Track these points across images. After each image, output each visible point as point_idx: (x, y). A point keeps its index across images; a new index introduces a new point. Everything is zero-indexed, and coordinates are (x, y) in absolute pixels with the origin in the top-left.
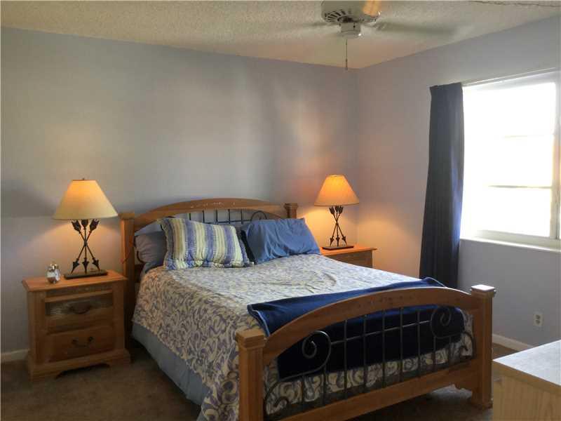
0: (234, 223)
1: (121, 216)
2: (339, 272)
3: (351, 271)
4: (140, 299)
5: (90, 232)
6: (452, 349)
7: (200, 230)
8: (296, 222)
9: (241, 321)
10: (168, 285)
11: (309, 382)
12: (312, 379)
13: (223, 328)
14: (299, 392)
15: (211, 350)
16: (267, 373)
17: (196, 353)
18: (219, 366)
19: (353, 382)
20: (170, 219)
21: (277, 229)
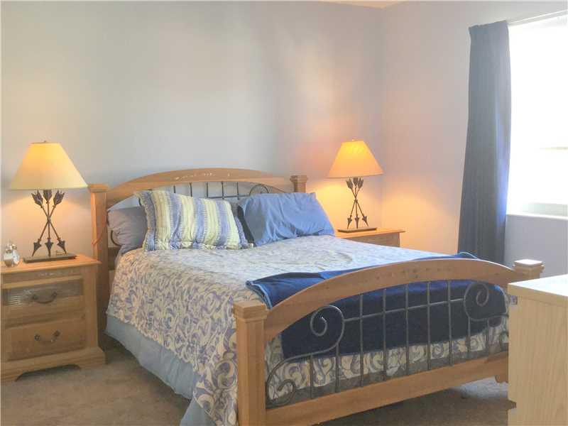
0: (228, 198)
1: (91, 189)
2: (356, 252)
3: (372, 250)
4: (116, 287)
5: (54, 207)
6: (491, 334)
7: (187, 205)
8: (304, 196)
9: (239, 296)
10: (151, 268)
11: (318, 365)
12: (322, 361)
13: (217, 306)
14: (308, 375)
15: (204, 333)
16: (270, 353)
17: (186, 340)
18: (213, 348)
19: (370, 367)
20: (150, 192)
21: (281, 205)
